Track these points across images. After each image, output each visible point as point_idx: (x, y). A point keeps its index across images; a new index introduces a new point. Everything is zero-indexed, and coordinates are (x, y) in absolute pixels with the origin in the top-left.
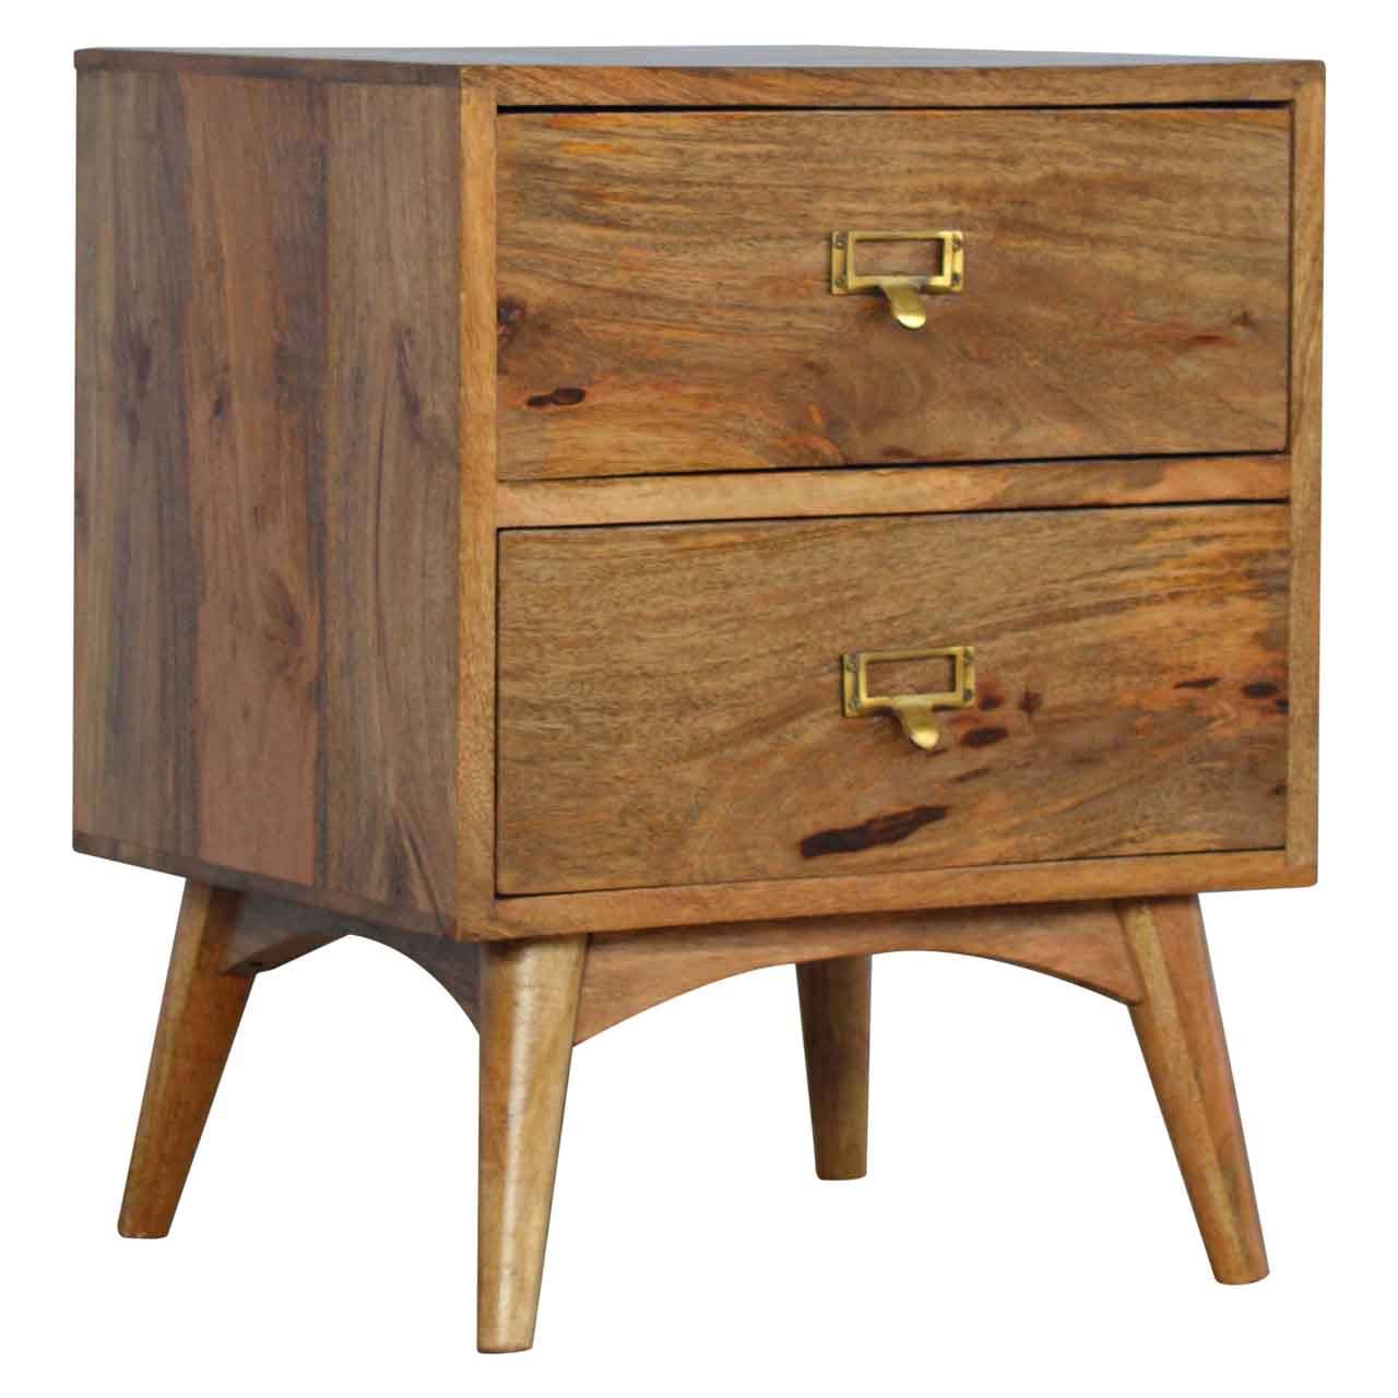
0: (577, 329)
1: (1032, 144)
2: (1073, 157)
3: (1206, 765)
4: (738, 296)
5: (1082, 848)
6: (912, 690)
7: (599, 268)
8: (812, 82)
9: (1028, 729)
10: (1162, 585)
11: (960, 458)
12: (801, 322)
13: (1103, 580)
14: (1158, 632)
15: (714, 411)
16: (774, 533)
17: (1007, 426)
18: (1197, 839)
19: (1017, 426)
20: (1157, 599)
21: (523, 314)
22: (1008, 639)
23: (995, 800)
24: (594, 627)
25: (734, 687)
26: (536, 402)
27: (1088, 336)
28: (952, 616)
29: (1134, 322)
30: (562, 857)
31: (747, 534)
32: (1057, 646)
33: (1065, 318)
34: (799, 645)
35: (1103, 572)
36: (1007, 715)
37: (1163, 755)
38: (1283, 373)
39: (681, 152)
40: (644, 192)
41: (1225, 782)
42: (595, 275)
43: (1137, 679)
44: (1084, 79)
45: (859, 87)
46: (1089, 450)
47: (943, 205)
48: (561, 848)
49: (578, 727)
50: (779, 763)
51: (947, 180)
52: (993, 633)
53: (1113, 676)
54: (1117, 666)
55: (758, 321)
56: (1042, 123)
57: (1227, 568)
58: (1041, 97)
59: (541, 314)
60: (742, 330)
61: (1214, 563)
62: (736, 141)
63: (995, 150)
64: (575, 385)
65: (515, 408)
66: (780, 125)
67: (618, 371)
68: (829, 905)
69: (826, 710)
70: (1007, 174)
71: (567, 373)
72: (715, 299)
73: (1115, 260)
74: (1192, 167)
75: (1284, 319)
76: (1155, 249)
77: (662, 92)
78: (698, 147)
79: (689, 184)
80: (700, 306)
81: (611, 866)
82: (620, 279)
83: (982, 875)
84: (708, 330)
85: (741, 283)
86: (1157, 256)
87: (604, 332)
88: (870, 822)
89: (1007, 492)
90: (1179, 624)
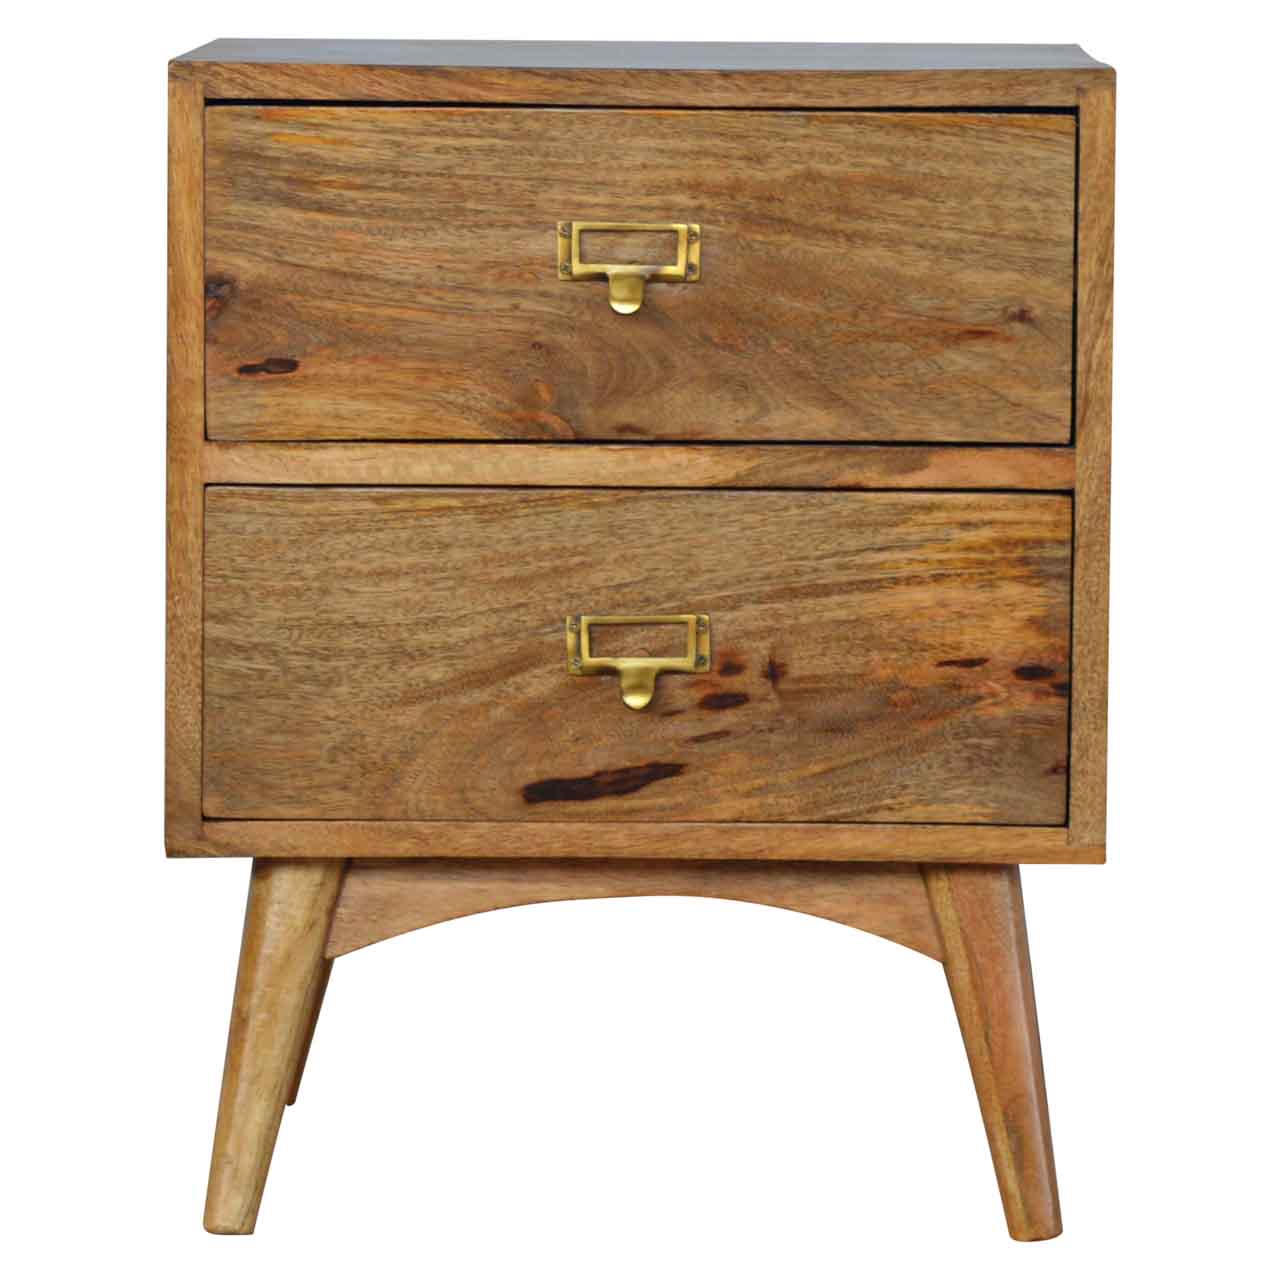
0: (289, 304)
1: (780, 144)
2: (828, 157)
3: (974, 741)
4: (461, 278)
5: (832, 812)
6: (643, 652)
7: (312, 249)
8: (538, 81)
9: (772, 696)
10: (923, 567)
11: (701, 438)
12: (525, 304)
13: (858, 559)
14: (918, 610)
15: (437, 383)
16: (494, 500)
17: (753, 410)
18: (962, 811)
19: (765, 409)
20: (919, 579)
21: (233, 290)
22: (750, 610)
23: (738, 761)
24: (303, 579)
25: (451, 640)
26: (247, 370)
27: (843, 326)
28: (689, 585)
29: (894, 315)
30: (271, 787)
31: (466, 499)
32: (804, 619)
33: (818, 310)
34: (521, 605)
35: (858, 552)
36: (750, 681)
37: (925, 729)
38: (1067, 368)
39: (398, 144)
40: (359, 180)
41: (996, 758)
42: (307, 256)
43: (894, 656)
44: (841, 83)
45: (591, 87)
46: (845, 434)
47: (682, 199)
48: (269, 779)
49: (286, 670)
50: (498, 713)
51: (687, 176)
52: (735, 604)
53: (868, 650)
54: (871, 642)
55: (481, 302)
56: (792, 124)
57: (998, 554)
58: (791, 99)
59: (251, 291)
60: (465, 311)
61: (983, 548)
62: (457, 135)
63: (738, 148)
64: (288, 355)
65: (224, 375)
66: (504, 121)
67: (330, 345)
68: (557, 849)
69: (549, 667)
70: (751, 172)
71: (279, 342)
72: (435, 280)
73: (874, 256)
74: (965, 169)
75: (1069, 317)
76: (921, 246)
77: (377, 87)
78: (414, 140)
79: (406, 174)
80: (420, 287)
81: (321, 797)
82: (337, 260)
83: (724, 831)
84: (431, 309)
85: (463, 266)
86: (923, 253)
87: (318, 308)
88: (598, 774)
89: (753, 471)
90: (943, 604)
